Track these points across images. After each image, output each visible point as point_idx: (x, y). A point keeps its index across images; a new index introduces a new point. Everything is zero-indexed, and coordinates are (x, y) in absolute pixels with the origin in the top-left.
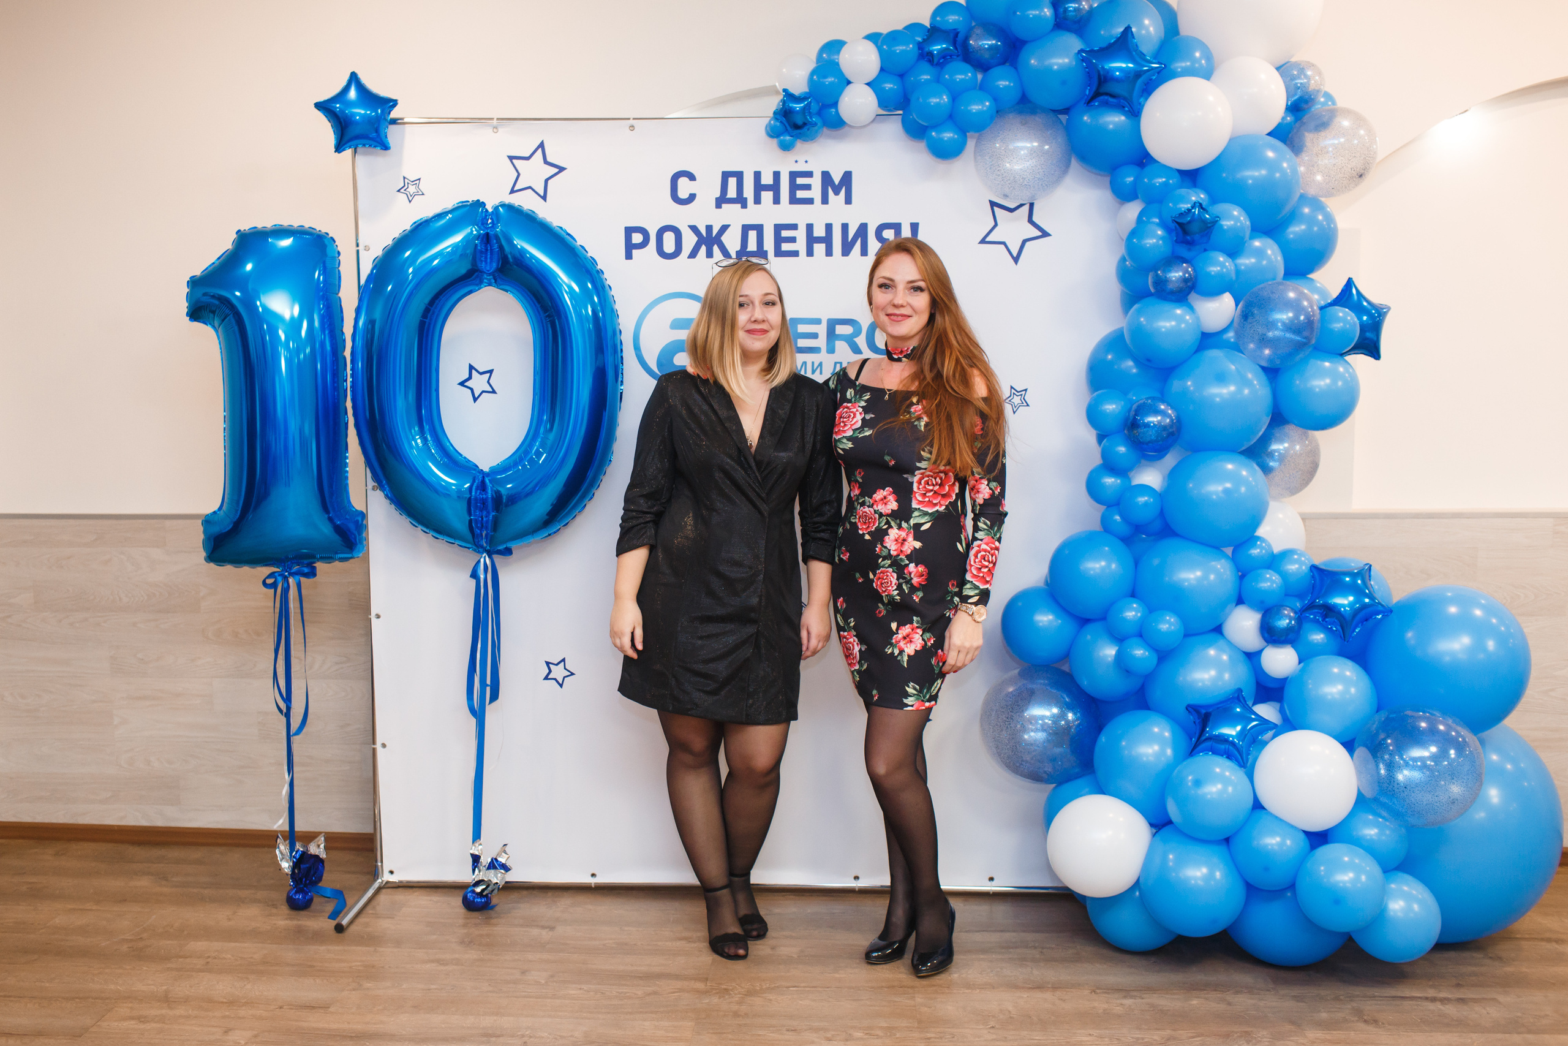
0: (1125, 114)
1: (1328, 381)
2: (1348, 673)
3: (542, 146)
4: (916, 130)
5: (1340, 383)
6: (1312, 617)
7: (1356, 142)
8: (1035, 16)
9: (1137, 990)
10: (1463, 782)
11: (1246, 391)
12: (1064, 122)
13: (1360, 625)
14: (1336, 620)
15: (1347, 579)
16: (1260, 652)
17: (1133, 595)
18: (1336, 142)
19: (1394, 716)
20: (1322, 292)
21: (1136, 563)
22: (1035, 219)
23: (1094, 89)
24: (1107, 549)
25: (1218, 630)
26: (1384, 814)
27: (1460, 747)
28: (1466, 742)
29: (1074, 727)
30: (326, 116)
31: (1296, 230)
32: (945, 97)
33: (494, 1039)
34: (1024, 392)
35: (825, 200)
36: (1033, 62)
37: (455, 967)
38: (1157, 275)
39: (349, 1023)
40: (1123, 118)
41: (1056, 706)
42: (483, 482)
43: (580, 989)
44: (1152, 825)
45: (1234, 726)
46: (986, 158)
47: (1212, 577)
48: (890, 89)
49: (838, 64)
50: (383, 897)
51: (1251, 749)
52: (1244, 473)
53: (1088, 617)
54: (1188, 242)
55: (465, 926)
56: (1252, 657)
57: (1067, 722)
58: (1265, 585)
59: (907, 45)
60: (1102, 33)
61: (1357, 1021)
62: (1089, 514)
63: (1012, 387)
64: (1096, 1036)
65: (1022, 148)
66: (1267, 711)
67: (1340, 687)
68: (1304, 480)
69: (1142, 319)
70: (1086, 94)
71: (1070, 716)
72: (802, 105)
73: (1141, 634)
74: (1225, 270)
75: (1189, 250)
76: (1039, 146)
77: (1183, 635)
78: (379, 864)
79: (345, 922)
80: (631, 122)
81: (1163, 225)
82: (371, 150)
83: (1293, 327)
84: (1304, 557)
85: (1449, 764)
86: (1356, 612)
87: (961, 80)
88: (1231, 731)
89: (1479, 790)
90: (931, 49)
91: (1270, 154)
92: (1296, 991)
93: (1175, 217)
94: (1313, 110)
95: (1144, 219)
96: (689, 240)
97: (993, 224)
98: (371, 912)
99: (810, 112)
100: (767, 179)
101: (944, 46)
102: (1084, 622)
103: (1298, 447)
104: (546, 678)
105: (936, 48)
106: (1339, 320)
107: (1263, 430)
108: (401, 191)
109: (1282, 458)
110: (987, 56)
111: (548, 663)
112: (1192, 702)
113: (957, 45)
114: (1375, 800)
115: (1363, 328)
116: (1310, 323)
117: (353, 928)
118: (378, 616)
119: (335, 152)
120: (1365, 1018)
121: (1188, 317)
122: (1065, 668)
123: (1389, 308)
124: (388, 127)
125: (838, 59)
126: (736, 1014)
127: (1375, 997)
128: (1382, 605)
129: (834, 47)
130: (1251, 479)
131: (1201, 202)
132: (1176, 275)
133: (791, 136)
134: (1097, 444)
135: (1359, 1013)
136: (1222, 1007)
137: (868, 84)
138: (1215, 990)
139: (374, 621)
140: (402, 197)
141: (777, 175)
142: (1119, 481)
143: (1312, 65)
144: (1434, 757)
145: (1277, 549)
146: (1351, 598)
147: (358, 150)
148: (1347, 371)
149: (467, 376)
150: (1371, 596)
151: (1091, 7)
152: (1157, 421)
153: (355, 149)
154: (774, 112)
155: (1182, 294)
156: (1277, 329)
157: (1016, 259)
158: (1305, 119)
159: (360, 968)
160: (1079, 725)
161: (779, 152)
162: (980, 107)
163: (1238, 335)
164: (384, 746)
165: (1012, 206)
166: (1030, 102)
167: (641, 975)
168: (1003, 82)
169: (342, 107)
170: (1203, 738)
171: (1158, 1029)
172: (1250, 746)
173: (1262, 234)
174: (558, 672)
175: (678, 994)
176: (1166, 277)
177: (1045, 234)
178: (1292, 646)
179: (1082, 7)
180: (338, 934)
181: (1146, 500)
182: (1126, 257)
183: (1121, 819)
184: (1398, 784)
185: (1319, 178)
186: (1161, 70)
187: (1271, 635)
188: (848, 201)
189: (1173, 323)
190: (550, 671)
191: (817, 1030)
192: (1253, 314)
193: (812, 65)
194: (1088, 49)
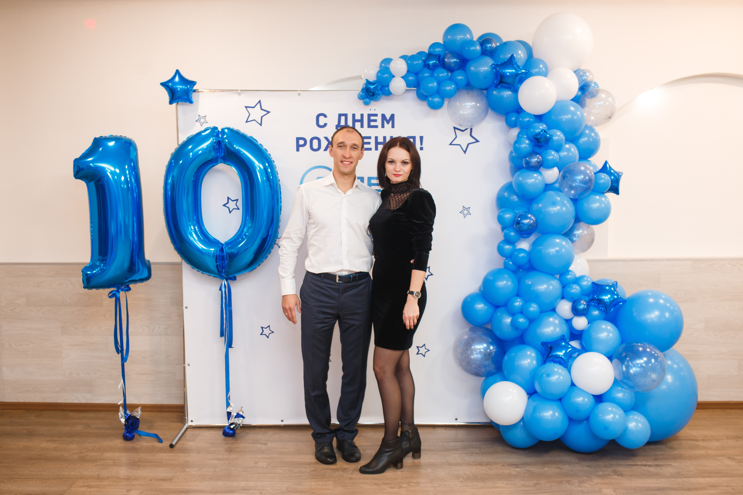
0: (511, 91)
1: (598, 204)
2: (609, 328)
3: (260, 102)
4: (422, 97)
5: (603, 205)
6: (593, 304)
7: (607, 103)
8: (473, 50)
9: (523, 465)
10: (658, 373)
11: (564, 209)
12: (485, 94)
13: (613, 307)
14: (603, 305)
15: (607, 288)
16: (572, 319)
17: (518, 295)
18: (599, 103)
19: (629, 345)
20: (595, 166)
21: (519, 282)
22: (473, 134)
23: (499, 80)
24: (506, 276)
25: (554, 310)
26: (626, 387)
27: (656, 358)
28: (658, 356)
29: (493, 352)
30: (165, 89)
31: (584, 140)
32: (435, 83)
33: (247, 491)
34: (468, 209)
35: (383, 126)
36: (472, 68)
37: (225, 461)
38: (527, 160)
39: (182, 486)
40: (510, 93)
41: (486, 343)
42: (222, 248)
43: (282, 469)
44: (528, 394)
45: (561, 351)
46: (453, 109)
47: (551, 287)
48: (411, 79)
49: (389, 69)
50: (189, 432)
51: (569, 360)
52: (564, 243)
53: (498, 305)
54: (540, 147)
55: (227, 444)
56: (568, 322)
57: (491, 350)
58: (574, 291)
59: (419, 61)
60: (501, 56)
61: (614, 475)
62: (498, 262)
63: (463, 207)
64: (505, 484)
65: (468, 105)
66: (575, 344)
67: (606, 334)
68: (588, 246)
69: (520, 178)
70: (494, 83)
71: (491, 348)
72: (374, 86)
73: (522, 312)
74: (555, 158)
75: (540, 149)
76: (475, 104)
77: (539, 312)
78: (186, 418)
79: (174, 443)
80: (299, 92)
81: (528, 138)
82: (185, 103)
83: (584, 182)
84: (589, 278)
85: (652, 365)
86: (611, 302)
87: (442, 76)
88: (561, 353)
89: (664, 376)
90: (429, 63)
91: (572, 109)
92: (589, 463)
93: (534, 136)
94: (590, 89)
95: (520, 136)
96: (324, 143)
97: (455, 137)
98: (184, 439)
99: (377, 89)
100: (358, 117)
101: (434, 61)
102: (497, 307)
103: (586, 232)
104: (261, 334)
105: (431, 62)
106: (602, 179)
107: (571, 225)
108: (198, 121)
109: (579, 236)
110: (452, 65)
111: (262, 328)
112: (544, 341)
113: (441, 62)
114: (621, 381)
115: (612, 181)
116: (590, 180)
117: (177, 446)
118: (186, 308)
119: (169, 104)
120: (618, 474)
121: (539, 178)
122: (489, 327)
123: (622, 173)
124: (192, 94)
125: (389, 66)
126: (351, 479)
127: (621, 465)
128: (622, 298)
129: (387, 61)
130: (567, 246)
131: (545, 129)
132: (534, 160)
133: (369, 99)
134: (501, 231)
135: (615, 473)
136: (558, 470)
137: (402, 77)
138: (555, 464)
139: (185, 309)
140: (198, 124)
141: (362, 115)
142: (511, 247)
143: (589, 71)
144: (646, 363)
145: (578, 275)
146: (609, 296)
147: (179, 103)
148: (606, 200)
149: (227, 202)
150: (617, 295)
151: (496, 46)
152: (528, 222)
153: (177, 103)
154: (362, 89)
155: (536, 168)
156: (577, 183)
157: (465, 152)
158: (586, 93)
159: (183, 463)
160: (495, 351)
161: (363, 106)
162: (450, 88)
163: (561, 185)
164: (189, 365)
165: (463, 129)
166: (471, 85)
167: (308, 463)
168: (460, 77)
169: (172, 84)
170: (549, 356)
171: (531, 480)
172: (568, 359)
173: (570, 143)
174: (267, 332)
175: (325, 471)
176: (530, 161)
177: (477, 141)
178: (585, 317)
179: (493, 46)
180: (172, 449)
181: (523, 256)
182: (513, 151)
183: (515, 391)
184: (631, 374)
185: (592, 118)
186: (527, 73)
187: (576, 312)
188: (393, 126)
189: (533, 180)
190: (263, 331)
191: (386, 484)
192: (567, 177)
193: (378, 69)
194: (496, 64)
